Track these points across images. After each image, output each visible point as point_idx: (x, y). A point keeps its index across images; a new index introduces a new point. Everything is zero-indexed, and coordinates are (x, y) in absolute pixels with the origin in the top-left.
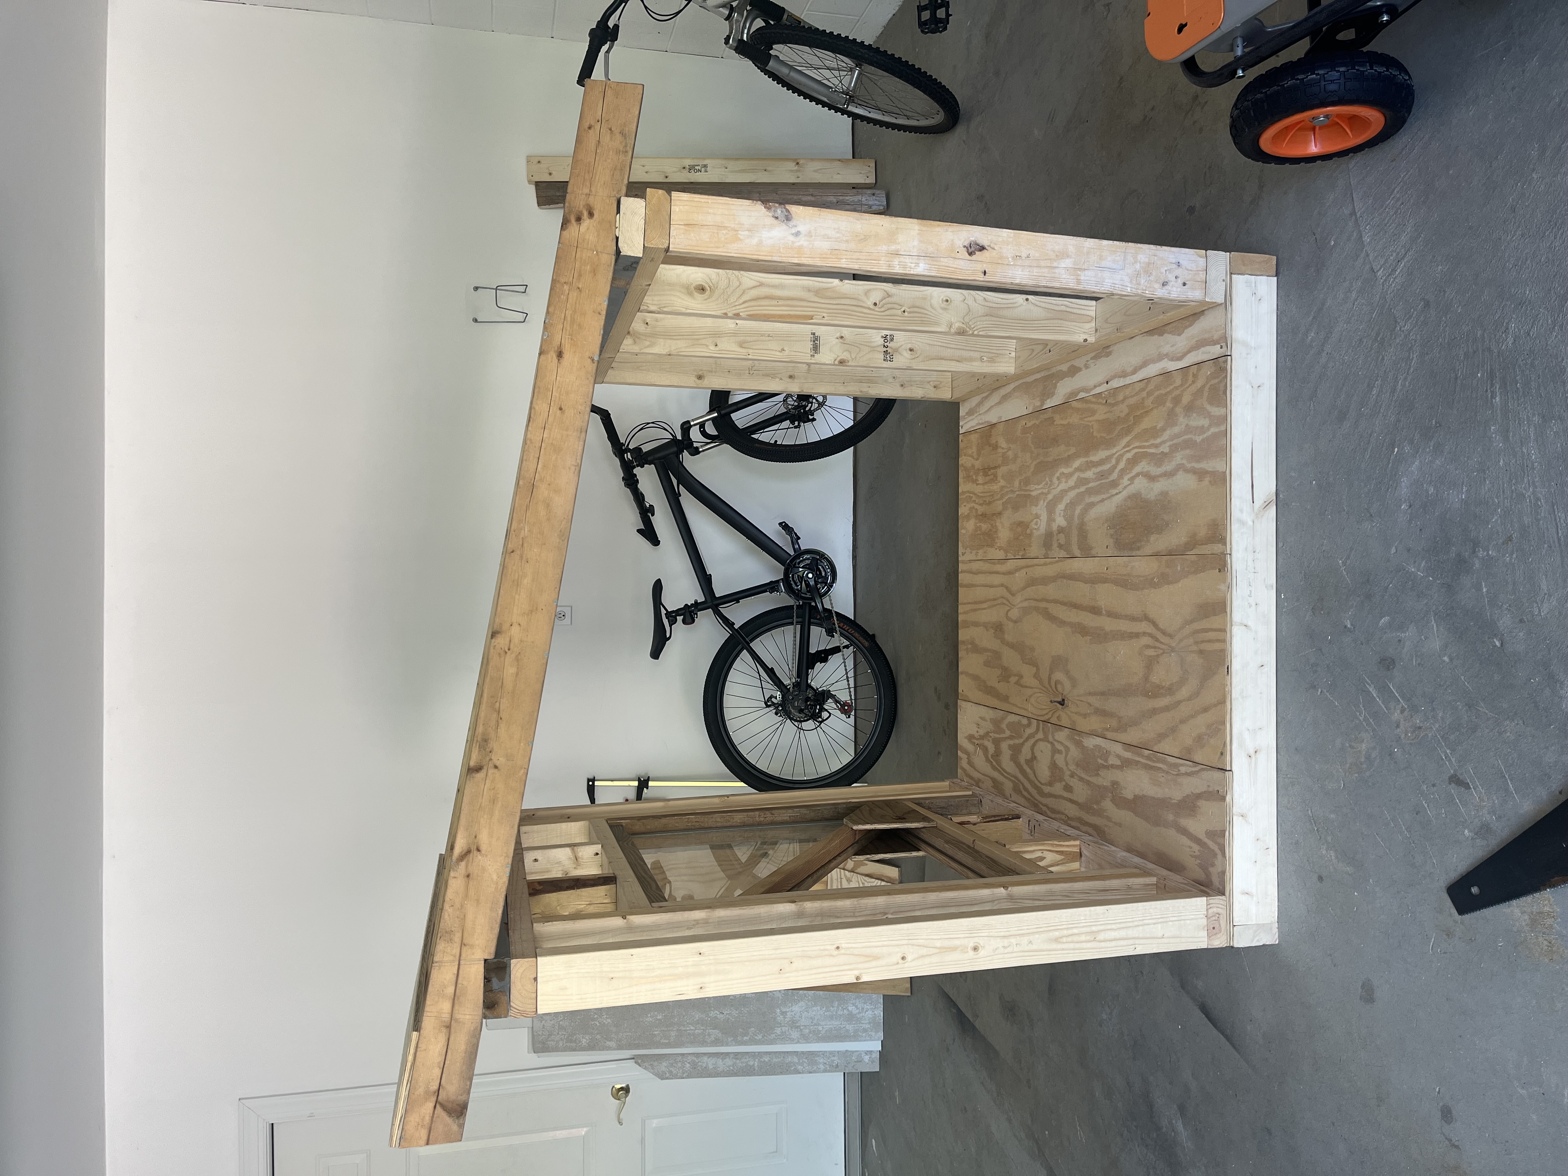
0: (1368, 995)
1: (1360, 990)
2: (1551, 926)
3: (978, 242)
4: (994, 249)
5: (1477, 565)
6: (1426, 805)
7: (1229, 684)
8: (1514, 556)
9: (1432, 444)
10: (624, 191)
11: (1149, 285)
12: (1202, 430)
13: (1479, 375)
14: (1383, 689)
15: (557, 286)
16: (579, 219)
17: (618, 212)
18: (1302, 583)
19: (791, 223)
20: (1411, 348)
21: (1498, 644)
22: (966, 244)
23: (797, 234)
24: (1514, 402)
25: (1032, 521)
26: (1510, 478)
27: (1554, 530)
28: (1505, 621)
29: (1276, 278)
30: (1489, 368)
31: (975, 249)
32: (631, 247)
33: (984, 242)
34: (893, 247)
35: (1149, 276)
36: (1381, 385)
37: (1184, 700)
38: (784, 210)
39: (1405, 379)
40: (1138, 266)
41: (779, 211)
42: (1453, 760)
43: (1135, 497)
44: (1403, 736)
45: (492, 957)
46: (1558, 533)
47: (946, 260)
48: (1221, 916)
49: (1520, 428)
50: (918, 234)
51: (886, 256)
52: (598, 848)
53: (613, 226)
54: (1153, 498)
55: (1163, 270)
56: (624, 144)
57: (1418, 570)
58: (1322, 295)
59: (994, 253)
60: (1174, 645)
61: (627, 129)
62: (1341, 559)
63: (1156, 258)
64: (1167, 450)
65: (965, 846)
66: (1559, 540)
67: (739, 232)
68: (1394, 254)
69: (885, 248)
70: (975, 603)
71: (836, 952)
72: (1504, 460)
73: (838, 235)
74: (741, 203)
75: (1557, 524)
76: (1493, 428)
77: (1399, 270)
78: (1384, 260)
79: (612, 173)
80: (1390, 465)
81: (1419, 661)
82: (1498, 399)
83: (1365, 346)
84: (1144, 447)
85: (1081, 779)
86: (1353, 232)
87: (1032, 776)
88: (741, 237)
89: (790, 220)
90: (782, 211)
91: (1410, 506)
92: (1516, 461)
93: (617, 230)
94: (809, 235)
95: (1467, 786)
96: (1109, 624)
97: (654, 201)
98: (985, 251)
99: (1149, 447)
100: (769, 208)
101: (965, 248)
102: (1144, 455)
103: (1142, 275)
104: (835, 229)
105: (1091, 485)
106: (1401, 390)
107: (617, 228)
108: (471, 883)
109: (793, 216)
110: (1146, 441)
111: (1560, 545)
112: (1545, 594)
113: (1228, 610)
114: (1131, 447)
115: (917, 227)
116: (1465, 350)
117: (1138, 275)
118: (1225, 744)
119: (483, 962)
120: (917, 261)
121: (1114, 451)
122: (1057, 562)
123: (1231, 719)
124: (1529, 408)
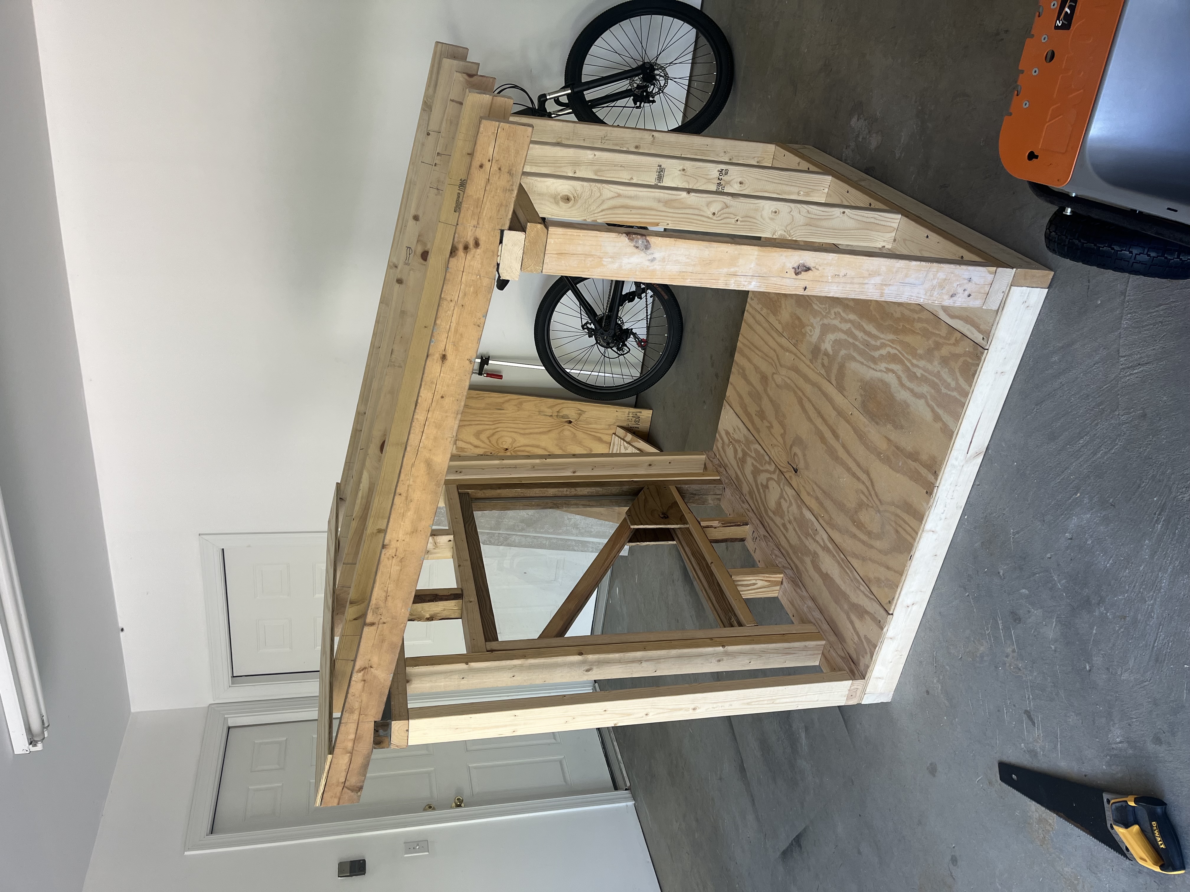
0: (933, 770)
1: (928, 765)
2: (1049, 831)
3: (805, 264)
4: (818, 269)
5: (1097, 613)
6: (1005, 711)
7: (908, 565)
8: (1122, 630)
9: (1104, 513)
10: (507, 226)
11: (939, 297)
12: (948, 386)
13: (1155, 499)
14: (1006, 629)
15: (445, 303)
16: (466, 248)
17: (501, 242)
18: (981, 520)
19: (649, 251)
20: (1119, 435)
21: (1088, 667)
22: (796, 266)
23: (653, 260)
24: (1168, 539)
25: (808, 326)
26: (1142, 582)
27: (1153, 639)
28: (1098, 660)
29: (1047, 290)
30: (1164, 500)
31: (802, 269)
32: (509, 273)
33: (810, 263)
34: (733, 270)
35: (942, 290)
36: (1088, 441)
37: (877, 549)
38: (645, 241)
39: (1106, 453)
40: (935, 282)
41: (640, 242)
42: (1032, 704)
43: (886, 385)
44: (1008, 665)
45: (380, 720)
46: (1155, 643)
47: (775, 279)
48: (858, 690)
49: (1164, 559)
50: (756, 259)
51: (725, 277)
52: (451, 537)
53: (496, 254)
54: (898, 399)
55: (955, 285)
56: (511, 183)
57: (1059, 582)
58: (1075, 335)
59: (817, 273)
60: (881, 509)
61: (514, 169)
62: (1013, 529)
63: (953, 275)
64: (919, 375)
65: (704, 563)
66: (1153, 647)
67: (604, 259)
68: (1139, 356)
69: (725, 270)
70: (752, 344)
71: (604, 712)
72: (1144, 568)
73: (688, 260)
74: (608, 236)
75: (1157, 637)
76: (1147, 541)
77: (1136, 371)
78: (1130, 352)
79: (498, 208)
80: (1070, 501)
81: (1036, 633)
82: (1160, 526)
83: (1089, 403)
84: (903, 356)
85: (795, 529)
86: (1117, 308)
87: (763, 497)
88: (605, 263)
89: (648, 249)
90: (643, 242)
91: (1071, 539)
92: (1151, 576)
93: (499, 258)
94: (663, 260)
95: (1034, 724)
96: (841, 453)
97: (532, 234)
98: (810, 271)
99: (907, 359)
100: (631, 240)
101: (794, 270)
102: (901, 362)
103: (937, 289)
104: (685, 256)
105: (857, 343)
106: (1100, 458)
107: (498, 256)
108: (366, 685)
109: (652, 245)
110: (907, 353)
111: (1152, 651)
112: (1129, 669)
113: (923, 522)
114: (894, 346)
115: (756, 253)
116: (1155, 473)
117: (933, 288)
118: (894, 598)
119: (373, 723)
120: (750, 280)
121: (882, 336)
122: (816, 373)
123: (903, 585)
124: (1176, 552)
